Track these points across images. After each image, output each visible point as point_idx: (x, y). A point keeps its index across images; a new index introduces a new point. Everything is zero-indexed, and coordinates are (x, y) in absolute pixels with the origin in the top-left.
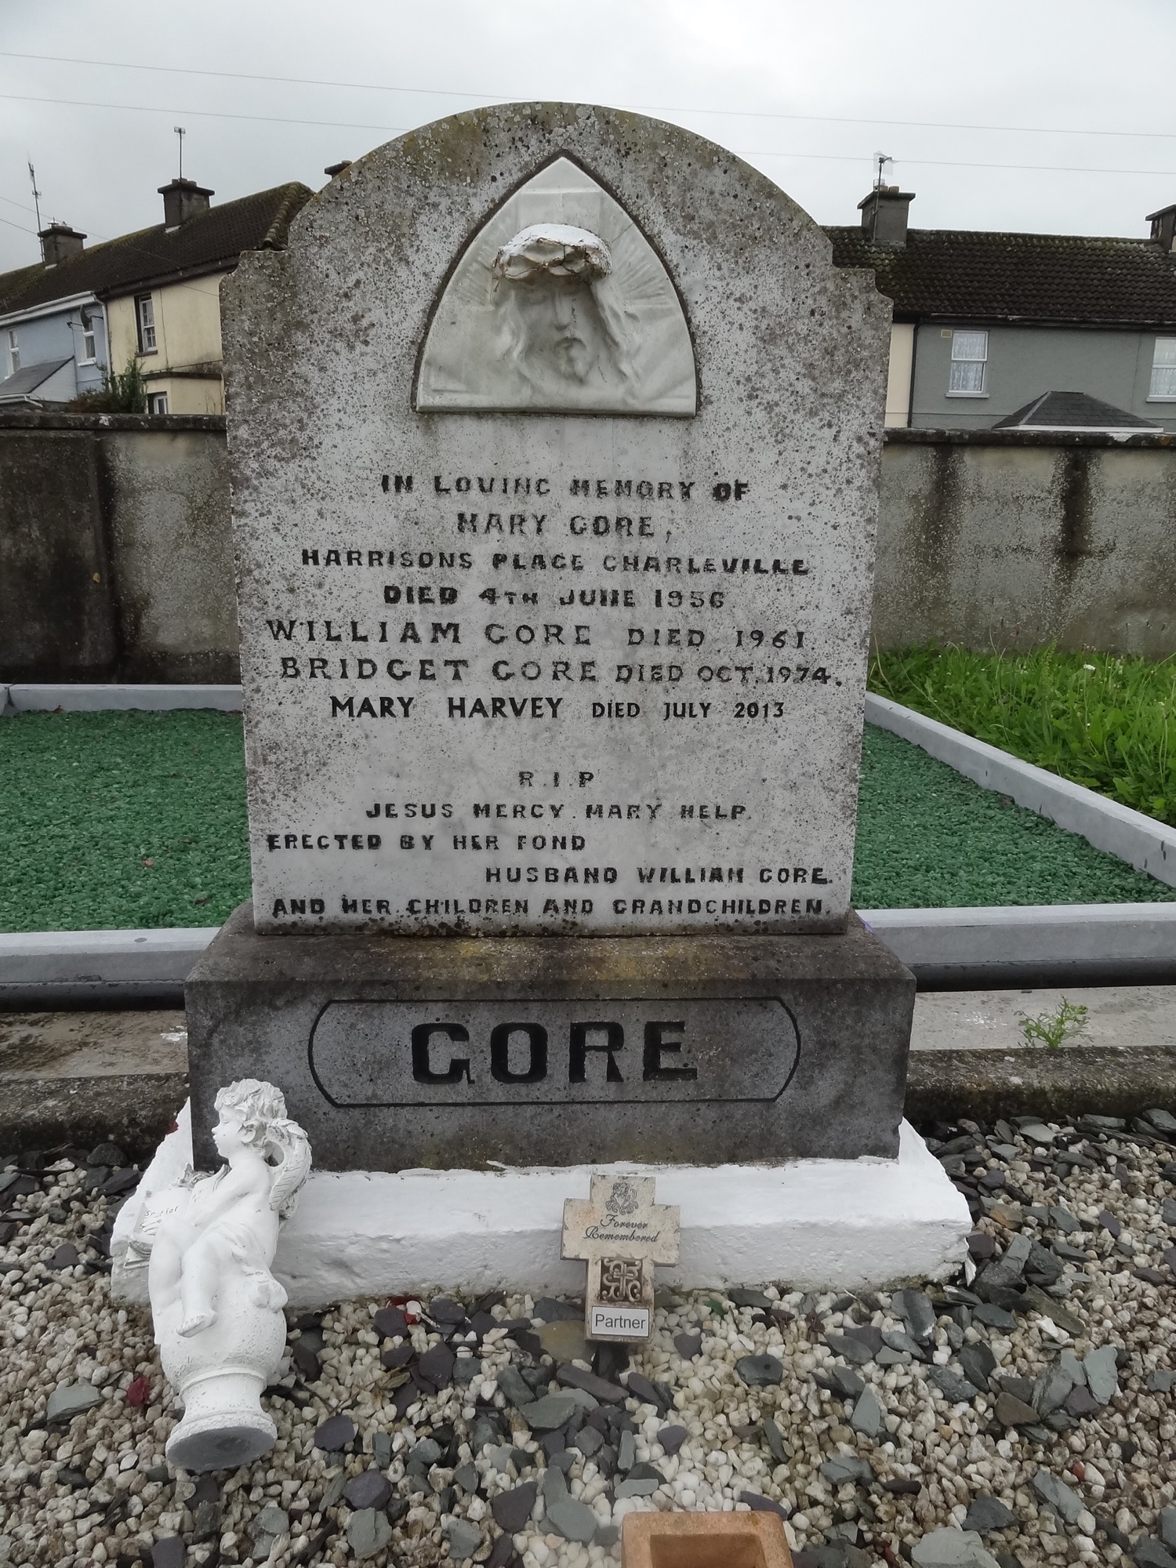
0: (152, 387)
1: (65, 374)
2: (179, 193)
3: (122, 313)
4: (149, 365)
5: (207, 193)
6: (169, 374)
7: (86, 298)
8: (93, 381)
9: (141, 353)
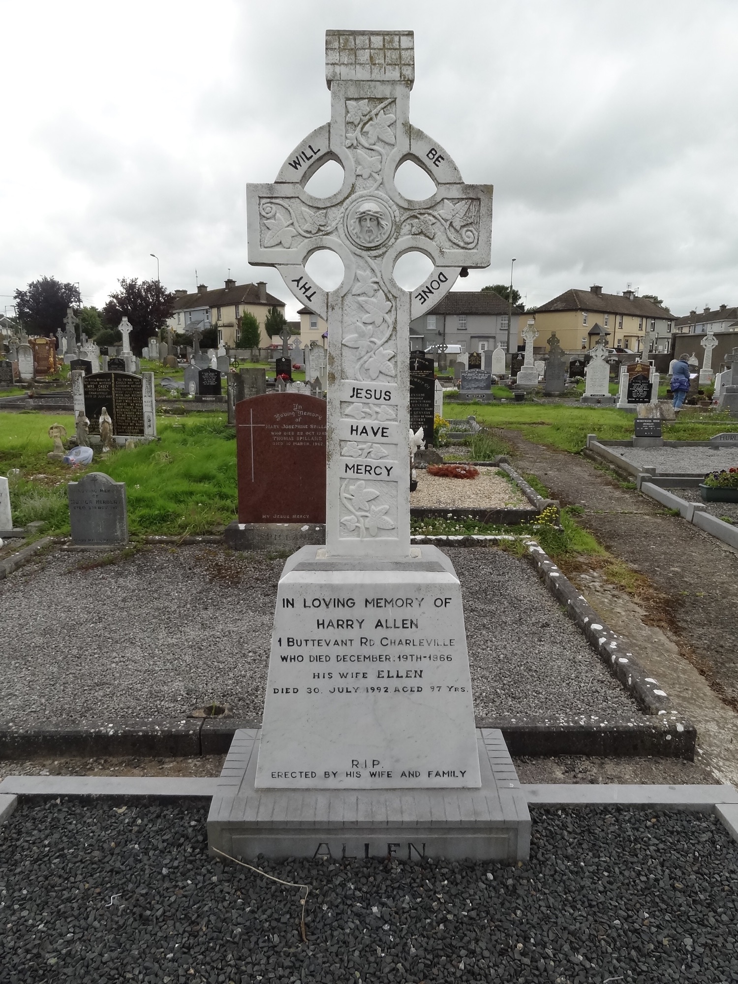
0: (219, 329)
1: (202, 324)
2: (229, 282)
3: (215, 311)
4: (220, 323)
5: (235, 282)
6: (224, 326)
7: (207, 307)
8: (208, 326)
9: (218, 320)
